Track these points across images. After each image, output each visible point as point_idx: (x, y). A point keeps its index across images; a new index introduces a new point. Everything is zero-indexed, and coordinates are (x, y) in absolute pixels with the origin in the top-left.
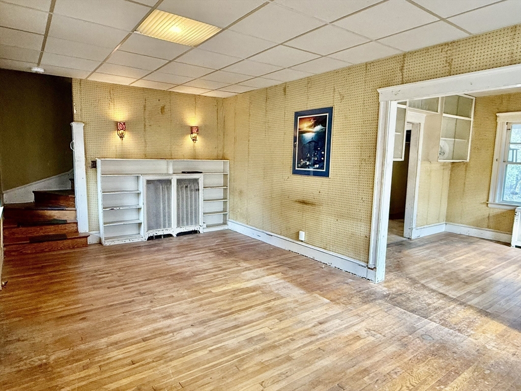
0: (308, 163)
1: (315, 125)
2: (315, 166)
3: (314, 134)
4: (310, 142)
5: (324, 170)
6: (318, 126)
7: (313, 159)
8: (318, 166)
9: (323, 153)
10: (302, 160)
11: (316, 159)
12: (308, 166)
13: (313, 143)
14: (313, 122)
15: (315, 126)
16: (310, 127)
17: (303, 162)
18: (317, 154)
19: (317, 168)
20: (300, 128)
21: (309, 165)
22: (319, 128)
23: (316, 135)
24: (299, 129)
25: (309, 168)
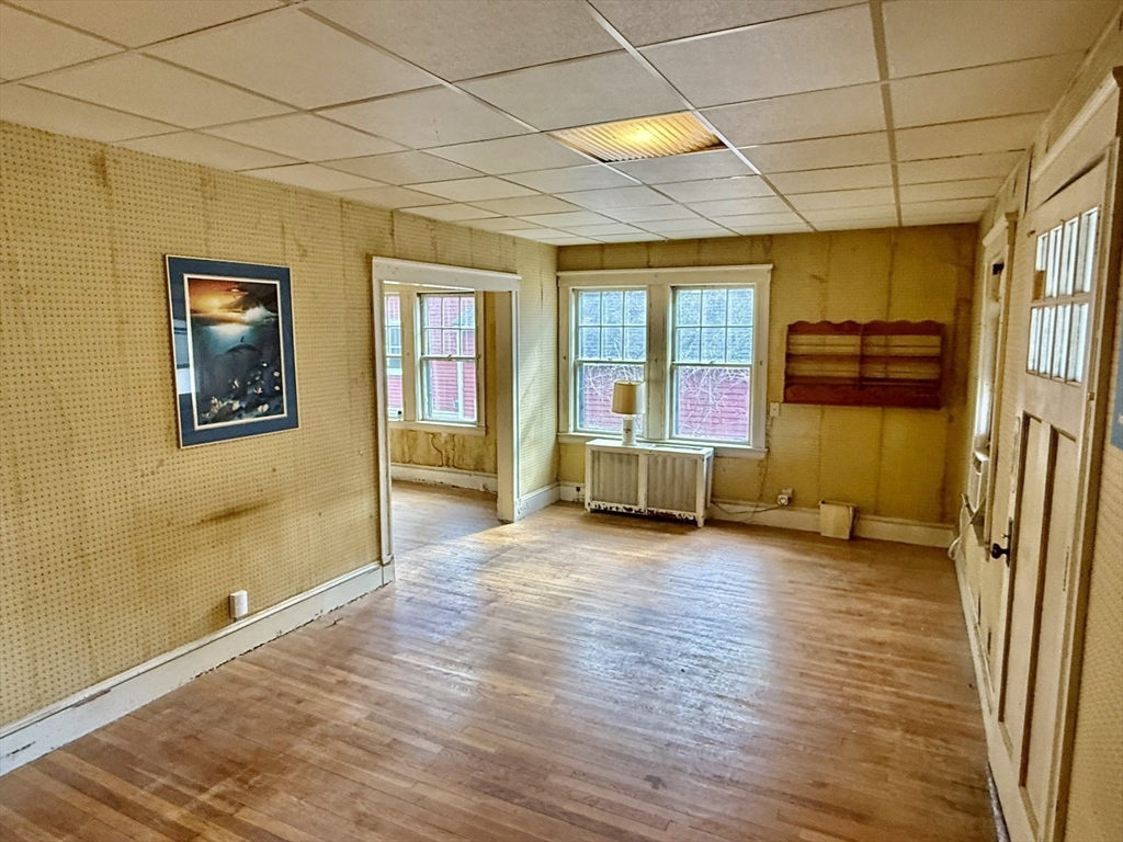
0: (236, 405)
1: (245, 305)
2: (260, 409)
3: (247, 328)
4: (234, 350)
5: (285, 415)
6: (257, 309)
7: (249, 392)
8: (266, 407)
9: (276, 374)
10: (215, 401)
11: (260, 391)
12: (238, 414)
13: (244, 351)
14: (239, 297)
15: (245, 309)
16: (231, 308)
17: (218, 405)
18: (262, 378)
19: (266, 414)
20: (197, 308)
21: (241, 408)
22: (256, 313)
23: (252, 331)
24: (192, 311)
25: (240, 417)
